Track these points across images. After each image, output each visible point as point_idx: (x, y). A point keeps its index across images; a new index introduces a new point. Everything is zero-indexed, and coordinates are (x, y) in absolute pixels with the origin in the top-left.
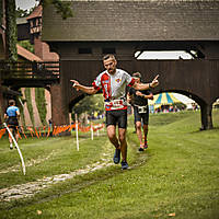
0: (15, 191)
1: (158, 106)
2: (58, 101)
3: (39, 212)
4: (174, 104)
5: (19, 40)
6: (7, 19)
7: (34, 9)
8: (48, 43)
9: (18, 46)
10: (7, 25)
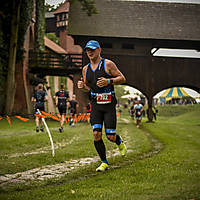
0: (47, 171)
1: (170, 99)
3: (73, 192)
4: (184, 98)
5: (46, 32)
6: (37, 13)
7: (61, 5)
8: (73, 36)
9: (45, 38)
10: (37, 19)
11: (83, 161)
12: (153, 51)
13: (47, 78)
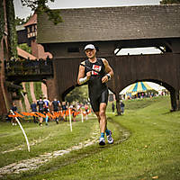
0: (23, 165)
1: (136, 93)
2: (53, 92)
4: (148, 91)
5: (19, 44)
6: (8, 26)
7: (30, 18)
9: (18, 48)
10: (9, 32)
11: (57, 154)
12: (116, 52)
13: (23, 84)
